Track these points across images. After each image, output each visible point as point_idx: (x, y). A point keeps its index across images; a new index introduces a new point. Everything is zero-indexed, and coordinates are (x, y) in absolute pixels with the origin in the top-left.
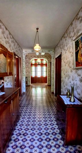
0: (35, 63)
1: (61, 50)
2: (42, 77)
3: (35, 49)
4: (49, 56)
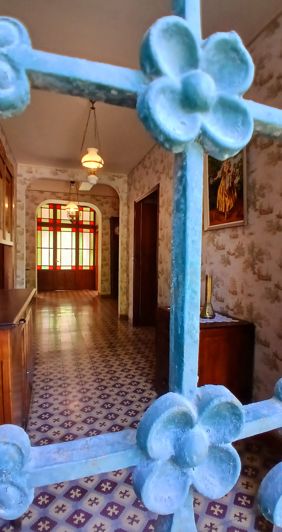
0: (52, 217)
1: (159, 179)
2: (77, 270)
3: (85, 165)
4: (105, 197)
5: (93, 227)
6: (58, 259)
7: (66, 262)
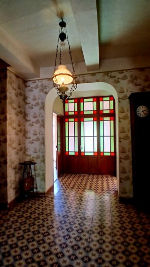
2: (99, 156)
4: (121, 72)
5: (112, 115)
6: (82, 146)
7: (89, 148)
